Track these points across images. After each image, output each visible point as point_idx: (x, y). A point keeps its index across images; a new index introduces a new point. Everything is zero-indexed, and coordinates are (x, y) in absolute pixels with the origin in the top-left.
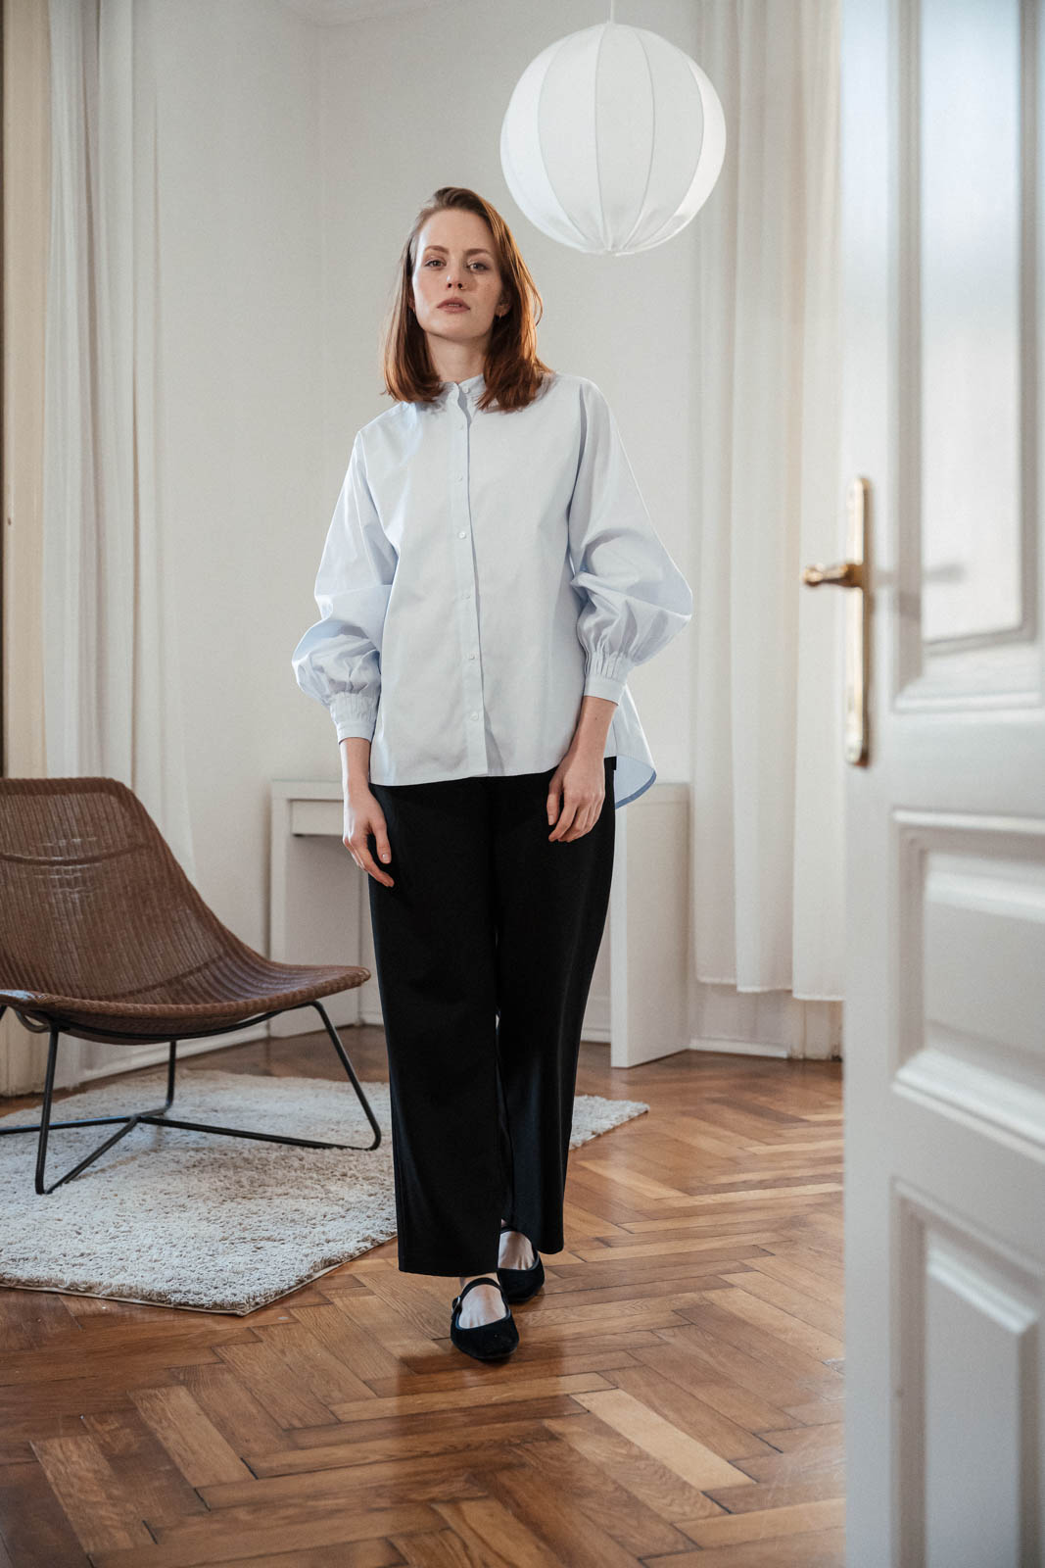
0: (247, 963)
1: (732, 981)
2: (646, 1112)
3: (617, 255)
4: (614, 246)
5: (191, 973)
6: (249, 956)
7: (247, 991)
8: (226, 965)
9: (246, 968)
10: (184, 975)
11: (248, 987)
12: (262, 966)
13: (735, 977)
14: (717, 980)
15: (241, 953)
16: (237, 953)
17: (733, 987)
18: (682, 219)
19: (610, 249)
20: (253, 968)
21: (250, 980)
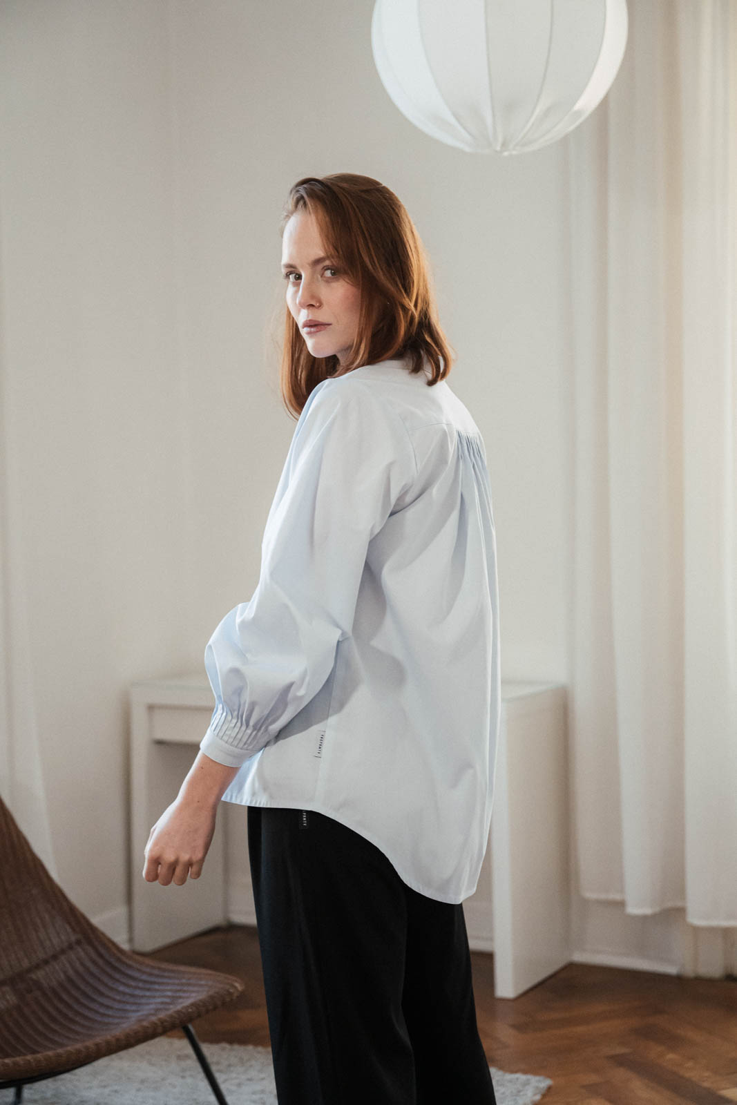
0: (101, 956)
1: (617, 897)
2: (549, 1088)
3: (506, 154)
4: (504, 145)
5: (37, 967)
6: (104, 945)
7: (102, 994)
8: (79, 959)
9: (100, 962)
10: (29, 970)
11: (101, 988)
12: (119, 960)
13: (622, 891)
14: (603, 896)
15: (96, 943)
16: (90, 943)
17: (621, 904)
18: (579, 113)
19: (498, 148)
20: (108, 963)
21: (106, 979)
